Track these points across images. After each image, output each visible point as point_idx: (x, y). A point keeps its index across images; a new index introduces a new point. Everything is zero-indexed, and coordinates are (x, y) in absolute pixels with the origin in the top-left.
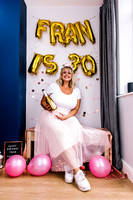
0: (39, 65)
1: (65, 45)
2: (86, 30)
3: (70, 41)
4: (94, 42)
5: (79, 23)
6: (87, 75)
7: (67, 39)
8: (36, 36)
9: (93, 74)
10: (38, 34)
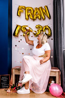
0: (19, 31)
1: (34, 20)
2: (46, 11)
3: (36, 18)
4: (50, 18)
5: (41, 7)
8: (18, 15)
9: (49, 36)
10: (19, 14)
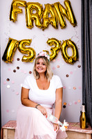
2: (66, 12)
5: (58, 4)
6: (68, 62)
7: (45, 22)
8: (11, 19)
9: (74, 62)
10: (13, 17)
